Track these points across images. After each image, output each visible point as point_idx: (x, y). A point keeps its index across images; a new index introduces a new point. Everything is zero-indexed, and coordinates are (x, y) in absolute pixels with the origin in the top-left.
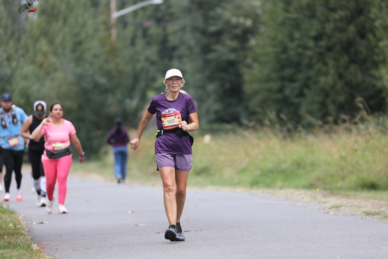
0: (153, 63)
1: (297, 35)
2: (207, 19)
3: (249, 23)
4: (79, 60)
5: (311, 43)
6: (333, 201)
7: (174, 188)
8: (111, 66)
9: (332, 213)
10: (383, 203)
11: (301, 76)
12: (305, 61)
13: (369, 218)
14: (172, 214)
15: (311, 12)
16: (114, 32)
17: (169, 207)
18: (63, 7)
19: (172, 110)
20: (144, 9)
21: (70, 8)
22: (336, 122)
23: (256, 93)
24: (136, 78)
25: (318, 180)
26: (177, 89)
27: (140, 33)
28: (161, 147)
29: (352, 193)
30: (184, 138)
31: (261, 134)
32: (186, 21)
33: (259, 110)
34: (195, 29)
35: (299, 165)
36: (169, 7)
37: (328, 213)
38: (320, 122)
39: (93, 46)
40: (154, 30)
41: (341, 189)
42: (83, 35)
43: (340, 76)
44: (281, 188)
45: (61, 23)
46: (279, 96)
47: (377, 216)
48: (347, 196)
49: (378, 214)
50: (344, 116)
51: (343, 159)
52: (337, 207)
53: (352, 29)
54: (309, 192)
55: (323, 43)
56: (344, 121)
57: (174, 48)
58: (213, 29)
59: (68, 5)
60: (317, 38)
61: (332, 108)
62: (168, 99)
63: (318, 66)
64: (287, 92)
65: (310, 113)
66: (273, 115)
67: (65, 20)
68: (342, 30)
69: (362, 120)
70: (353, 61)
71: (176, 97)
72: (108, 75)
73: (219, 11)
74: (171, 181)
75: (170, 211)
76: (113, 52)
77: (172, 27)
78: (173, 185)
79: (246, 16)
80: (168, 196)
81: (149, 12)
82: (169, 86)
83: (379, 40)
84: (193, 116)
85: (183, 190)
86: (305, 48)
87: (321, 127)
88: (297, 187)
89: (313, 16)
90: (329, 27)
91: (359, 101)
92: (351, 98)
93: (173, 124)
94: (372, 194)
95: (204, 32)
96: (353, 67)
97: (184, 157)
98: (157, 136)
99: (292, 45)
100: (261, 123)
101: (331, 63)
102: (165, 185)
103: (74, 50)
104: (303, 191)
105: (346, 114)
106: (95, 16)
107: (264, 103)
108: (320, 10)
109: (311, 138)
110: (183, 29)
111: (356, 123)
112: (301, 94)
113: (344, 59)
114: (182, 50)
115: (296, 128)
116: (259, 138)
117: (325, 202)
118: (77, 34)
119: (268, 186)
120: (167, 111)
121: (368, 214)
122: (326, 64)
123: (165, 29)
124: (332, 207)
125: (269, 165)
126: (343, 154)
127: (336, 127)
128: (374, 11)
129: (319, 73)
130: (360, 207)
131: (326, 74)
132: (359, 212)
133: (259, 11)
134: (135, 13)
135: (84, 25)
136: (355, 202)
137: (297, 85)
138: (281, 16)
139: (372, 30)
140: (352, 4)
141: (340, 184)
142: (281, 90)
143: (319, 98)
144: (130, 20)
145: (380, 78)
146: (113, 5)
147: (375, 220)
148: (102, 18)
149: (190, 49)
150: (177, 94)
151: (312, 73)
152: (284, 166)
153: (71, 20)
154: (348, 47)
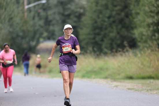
0: (42, 27)
1: (101, 16)
2: (64, 9)
3: (82, 11)
4: (11, 25)
5: (106, 20)
6: (115, 84)
7: (68, 81)
8: (25, 28)
9: (114, 89)
10: (135, 84)
11: (103, 33)
12: (104, 27)
13: (129, 91)
14: (68, 93)
15: (106, 7)
16: (26, 14)
17: (66, 90)
18: (5, 4)
19: (67, 44)
20: (38, 5)
21: (7, 4)
22: (116, 52)
23: (84, 39)
24: (35, 33)
25: (109, 75)
26: (70, 34)
27: (36, 15)
28: (62, 61)
29: (122, 80)
30: (73, 57)
31: (86, 56)
32: (56, 10)
33: (85, 46)
34: (59, 13)
35: (101, 69)
36: (48, 4)
37: (113, 88)
38: (110, 52)
39: (17, 20)
40: (42, 13)
41: (118, 79)
42: (13, 15)
43: (118, 33)
44: (94, 78)
45: (4, 10)
46: (93, 41)
47: (133, 90)
48: (121, 82)
49: (133, 89)
50: (120, 49)
51: (119, 66)
52: (117, 86)
53: (123, 14)
54: (105, 80)
55: (111, 19)
56: (120, 51)
57: (51, 21)
58: (67, 13)
59: (7, 3)
60: (109, 17)
61: (115, 46)
62: (65, 39)
63: (109, 29)
64: (97, 39)
65: (106, 48)
66: (91, 49)
67: (5, 9)
68: (119, 14)
69: (127, 51)
70: (123, 27)
71: (69, 38)
72: (23, 31)
73: (69, 6)
74: (67, 77)
75: (66, 92)
76: (26, 22)
77: (50, 12)
78: (68, 79)
79: (81, 8)
80: (65, 85)
81: (40, 6)
82: (66, 32)
83: (134, 18)
84: (78, 47)
85: (72, 82)
86: (104, 21)
87: (110, 53)
88: (101, 78)
89: (107, 8)
90: (114, 13)
91: (125, 43)
92: (123, 42)
93: (67, 51)
94: (131, 81)
95: (63, 15)
96: (123, 30)
97: (73, 66)
98: (60, 56)
99: (99, 20)
100: (86, 52)
101: (115, 28)
102: (64, 79)
103: (9, 21)
104: (103, 80)
105: (121, 48)
106: (18, 7)
107: (87, 44)
108: (110, 6)
109: (106, 58)
110: (54, 13)
111: (124, 52)
112: (102, 40)
113: (120, 26)
114: (54, 22)
115: (100, 54)
116: (85, 58)
117: (112, 84)
118: (11, 15)
119: (89, 77)
120: (65, 44)
121: (129, 89)
122: (112, 28)
123: (47, 13)
124: (115, 86)
125: (89, 69)
126: (119, 64)
127: (116, 54)
128: (132, 7)
129: (110, 32)
130: (126, 86)
131: (112, 32)
132: (126, 88)
133: (86, 6)
134: (35, 6)
135: (13, 11)
136: (124, 84)
137: (101, 37)
138: (94, 8)
139: (131, 14)
140: (123, 4)
141: (118, 77)
142: (94, 38)
143: (109, 42)
144: (32, 9)
145: (134, 34)
146: (26, 3)
147: (132, 92)
148: (21, 8)
149: (57, 21)
150: (70, 36)
151: (107, 32)
152: (95, 69)
153: (8, 9)
154: (121, 21)
